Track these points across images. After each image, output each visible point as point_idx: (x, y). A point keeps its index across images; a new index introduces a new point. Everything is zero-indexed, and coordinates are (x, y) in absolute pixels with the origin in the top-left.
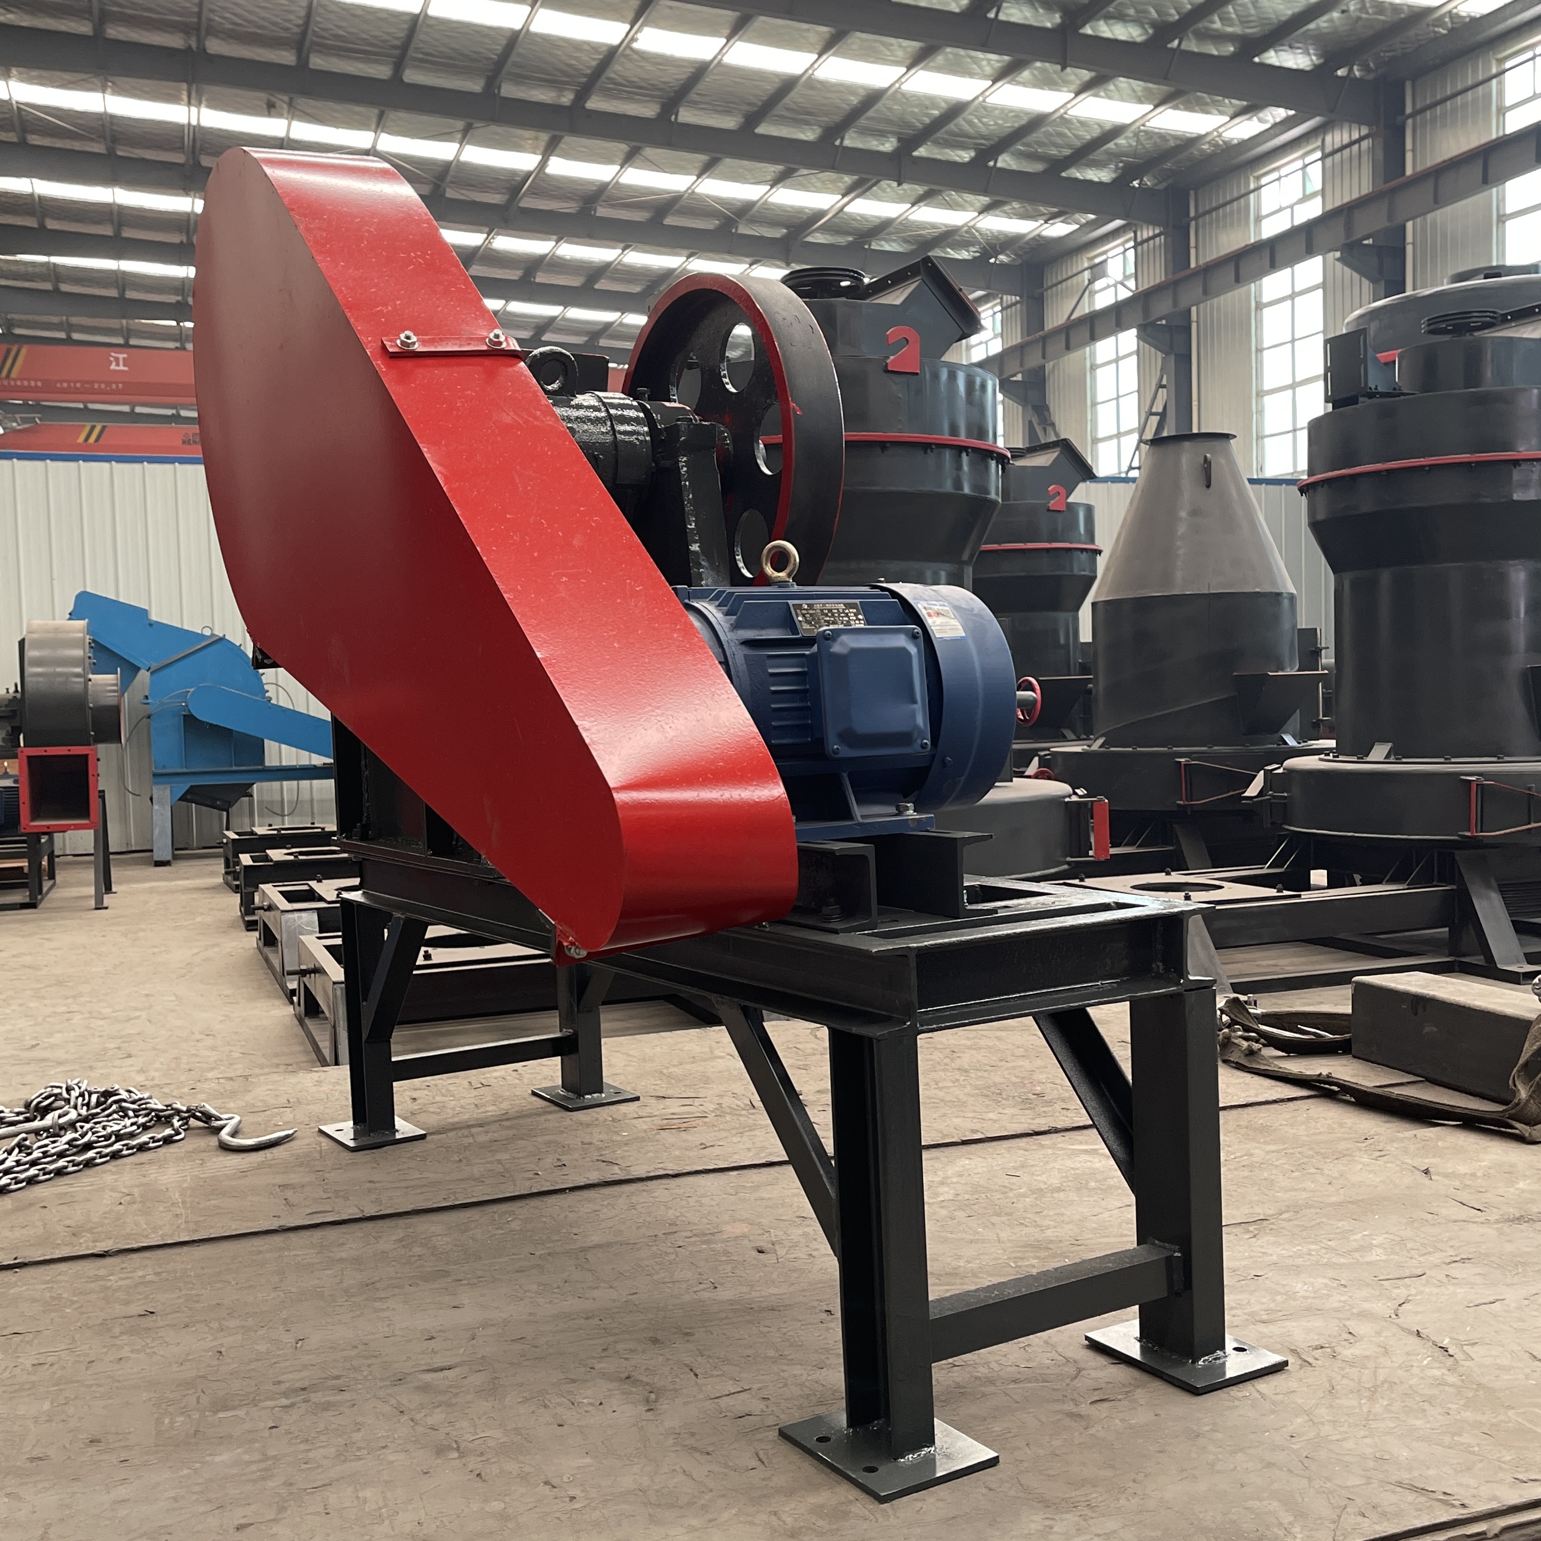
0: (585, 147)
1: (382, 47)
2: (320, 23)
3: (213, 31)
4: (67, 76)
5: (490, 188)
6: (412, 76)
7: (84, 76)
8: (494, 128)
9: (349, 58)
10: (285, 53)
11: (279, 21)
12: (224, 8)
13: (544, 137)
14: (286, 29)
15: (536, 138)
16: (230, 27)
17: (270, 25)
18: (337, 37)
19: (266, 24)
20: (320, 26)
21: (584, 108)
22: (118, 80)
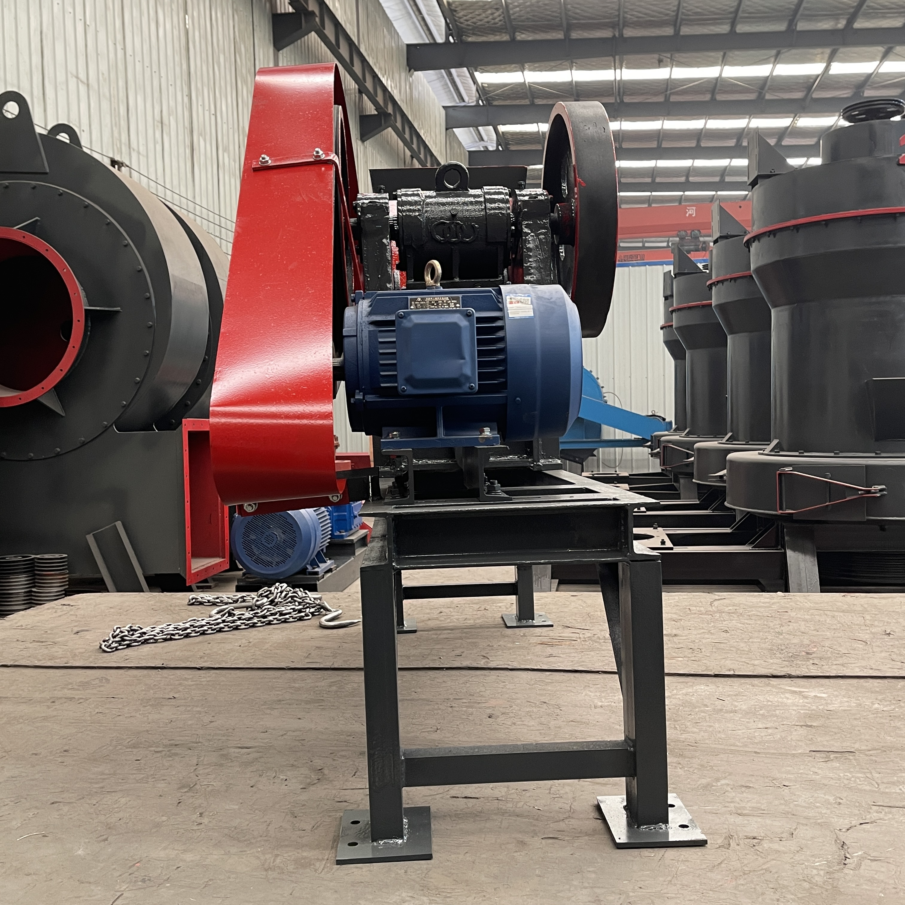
0: (855, 53)
1: (723, 14)
2: (686, 7)
3: (626, 24)
4: (553, 64)
5: (794, 89)
6: (741, 28)
7: (560, 62)
8: (794, 51)
9: (704, 24)
10: (667, 29)
11: (662, 10)
12: (632, 10)
13: (828, 51)
14: (667, 15)
15: (822, 53)
16: (636, 19)
17: (657, 14)
18: (697, 13)
19: (655, 14)
20: (687, 9)
21: (852, 28)
22: (578, 61)
